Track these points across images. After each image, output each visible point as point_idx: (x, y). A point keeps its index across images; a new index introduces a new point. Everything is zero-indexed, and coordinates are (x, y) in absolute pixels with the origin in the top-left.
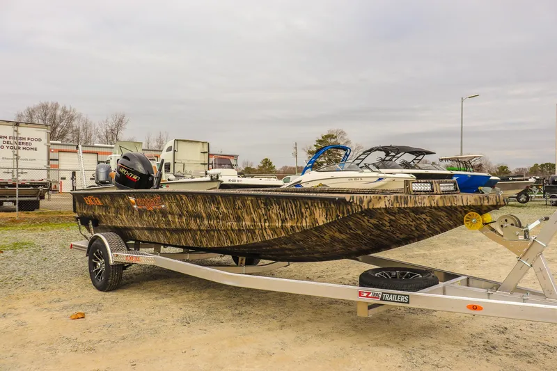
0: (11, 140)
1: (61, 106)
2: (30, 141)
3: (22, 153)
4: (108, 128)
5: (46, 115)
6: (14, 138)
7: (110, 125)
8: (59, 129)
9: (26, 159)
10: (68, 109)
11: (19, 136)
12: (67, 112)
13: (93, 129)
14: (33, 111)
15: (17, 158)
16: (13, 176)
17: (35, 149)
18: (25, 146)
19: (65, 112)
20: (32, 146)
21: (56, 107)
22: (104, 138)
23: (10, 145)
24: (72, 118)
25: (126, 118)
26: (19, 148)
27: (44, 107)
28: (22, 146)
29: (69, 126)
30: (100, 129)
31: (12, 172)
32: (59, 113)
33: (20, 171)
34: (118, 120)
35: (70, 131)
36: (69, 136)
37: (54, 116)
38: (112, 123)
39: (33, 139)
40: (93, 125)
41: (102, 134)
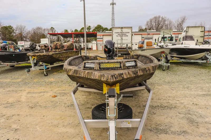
0: (120, 33)
1: (161, 16)
2: (126, 33)
3: (124, 38)
4: (178, 23)
5: (156, 21)
6: (121, 33)
7: (179, 21)
8: (160, 25)
9: (125, 40)
10: (164, 17)
11: (123, 32)
12: (163, 19)
13: (173, 24)
14: (152, 20)
15: (122, 39)
16: (121, 45)
17: (127, 36)
18: (124, 35)
19: (162, 18)
20: (127, 35)
21: (159, 17)
22: (177, 27)
23: (120, 35)
24: (165, 21)
25: (186, 18)
26: (123, 36)
27: (155, 18)
28: (123, 35)
29: (164, 23)
30: (175, 24)
31: (121, 44)
32: (160, 19)
33: (123, 44)
34: (183, 19)
35: (164, 25)
36: (164, 27)
37: (159, 21)
38: (180, 20)
39: (127, 33)
40: (173, 22)
41: (176, 25)
